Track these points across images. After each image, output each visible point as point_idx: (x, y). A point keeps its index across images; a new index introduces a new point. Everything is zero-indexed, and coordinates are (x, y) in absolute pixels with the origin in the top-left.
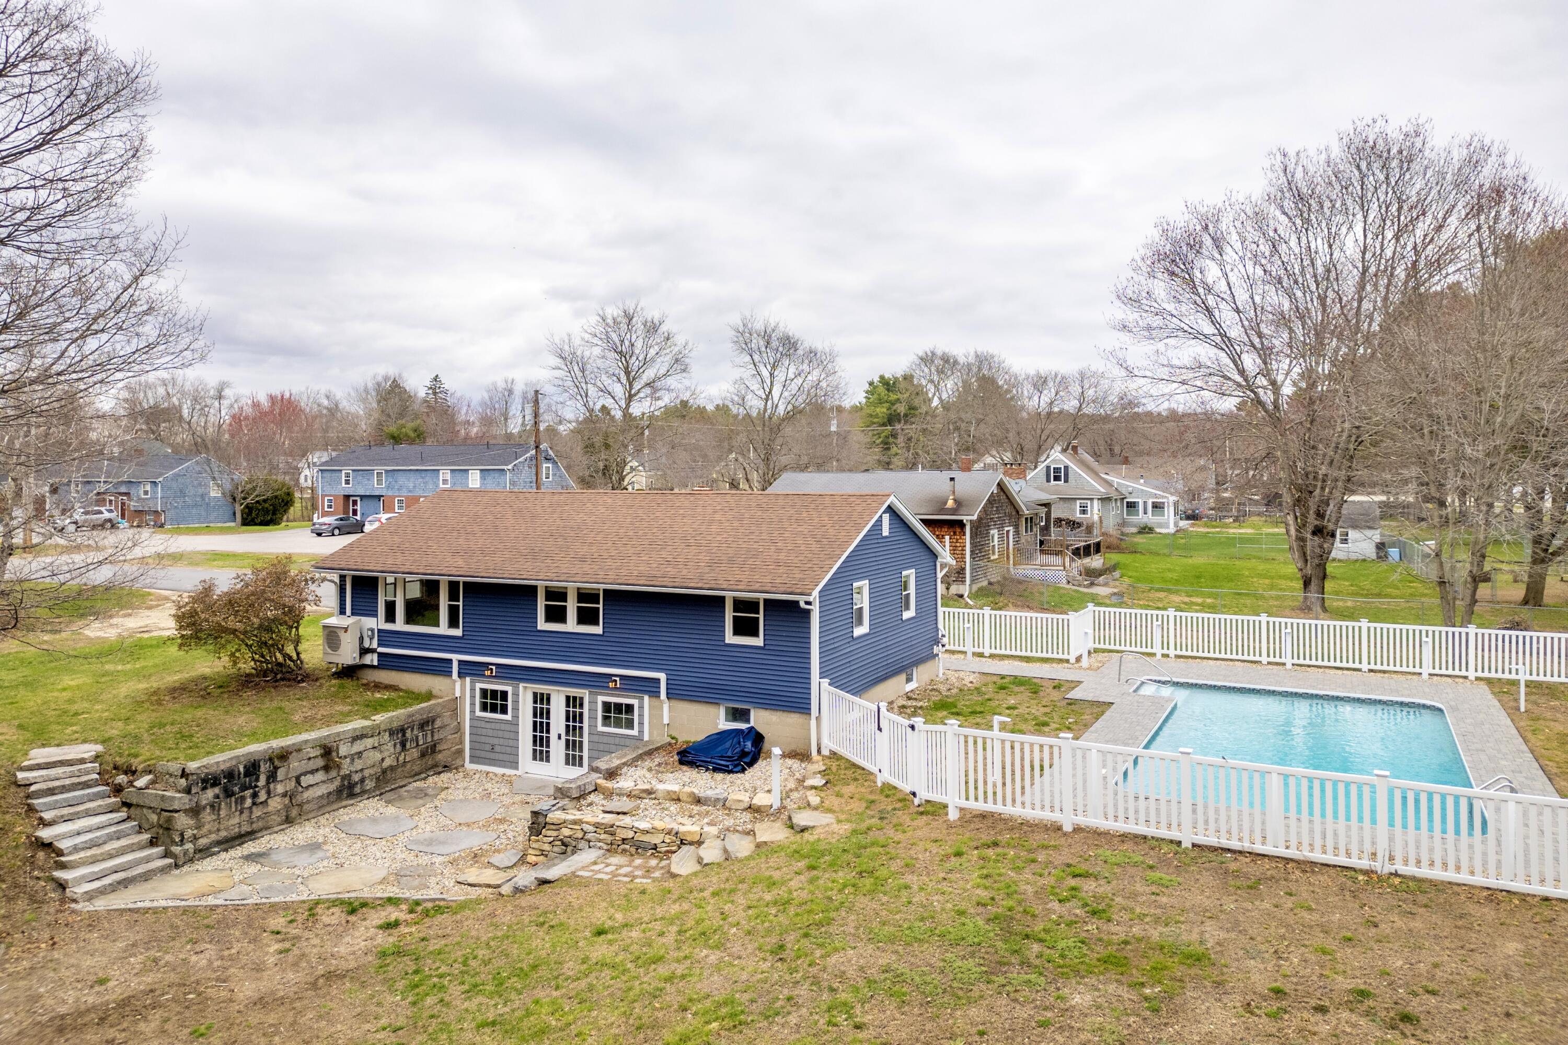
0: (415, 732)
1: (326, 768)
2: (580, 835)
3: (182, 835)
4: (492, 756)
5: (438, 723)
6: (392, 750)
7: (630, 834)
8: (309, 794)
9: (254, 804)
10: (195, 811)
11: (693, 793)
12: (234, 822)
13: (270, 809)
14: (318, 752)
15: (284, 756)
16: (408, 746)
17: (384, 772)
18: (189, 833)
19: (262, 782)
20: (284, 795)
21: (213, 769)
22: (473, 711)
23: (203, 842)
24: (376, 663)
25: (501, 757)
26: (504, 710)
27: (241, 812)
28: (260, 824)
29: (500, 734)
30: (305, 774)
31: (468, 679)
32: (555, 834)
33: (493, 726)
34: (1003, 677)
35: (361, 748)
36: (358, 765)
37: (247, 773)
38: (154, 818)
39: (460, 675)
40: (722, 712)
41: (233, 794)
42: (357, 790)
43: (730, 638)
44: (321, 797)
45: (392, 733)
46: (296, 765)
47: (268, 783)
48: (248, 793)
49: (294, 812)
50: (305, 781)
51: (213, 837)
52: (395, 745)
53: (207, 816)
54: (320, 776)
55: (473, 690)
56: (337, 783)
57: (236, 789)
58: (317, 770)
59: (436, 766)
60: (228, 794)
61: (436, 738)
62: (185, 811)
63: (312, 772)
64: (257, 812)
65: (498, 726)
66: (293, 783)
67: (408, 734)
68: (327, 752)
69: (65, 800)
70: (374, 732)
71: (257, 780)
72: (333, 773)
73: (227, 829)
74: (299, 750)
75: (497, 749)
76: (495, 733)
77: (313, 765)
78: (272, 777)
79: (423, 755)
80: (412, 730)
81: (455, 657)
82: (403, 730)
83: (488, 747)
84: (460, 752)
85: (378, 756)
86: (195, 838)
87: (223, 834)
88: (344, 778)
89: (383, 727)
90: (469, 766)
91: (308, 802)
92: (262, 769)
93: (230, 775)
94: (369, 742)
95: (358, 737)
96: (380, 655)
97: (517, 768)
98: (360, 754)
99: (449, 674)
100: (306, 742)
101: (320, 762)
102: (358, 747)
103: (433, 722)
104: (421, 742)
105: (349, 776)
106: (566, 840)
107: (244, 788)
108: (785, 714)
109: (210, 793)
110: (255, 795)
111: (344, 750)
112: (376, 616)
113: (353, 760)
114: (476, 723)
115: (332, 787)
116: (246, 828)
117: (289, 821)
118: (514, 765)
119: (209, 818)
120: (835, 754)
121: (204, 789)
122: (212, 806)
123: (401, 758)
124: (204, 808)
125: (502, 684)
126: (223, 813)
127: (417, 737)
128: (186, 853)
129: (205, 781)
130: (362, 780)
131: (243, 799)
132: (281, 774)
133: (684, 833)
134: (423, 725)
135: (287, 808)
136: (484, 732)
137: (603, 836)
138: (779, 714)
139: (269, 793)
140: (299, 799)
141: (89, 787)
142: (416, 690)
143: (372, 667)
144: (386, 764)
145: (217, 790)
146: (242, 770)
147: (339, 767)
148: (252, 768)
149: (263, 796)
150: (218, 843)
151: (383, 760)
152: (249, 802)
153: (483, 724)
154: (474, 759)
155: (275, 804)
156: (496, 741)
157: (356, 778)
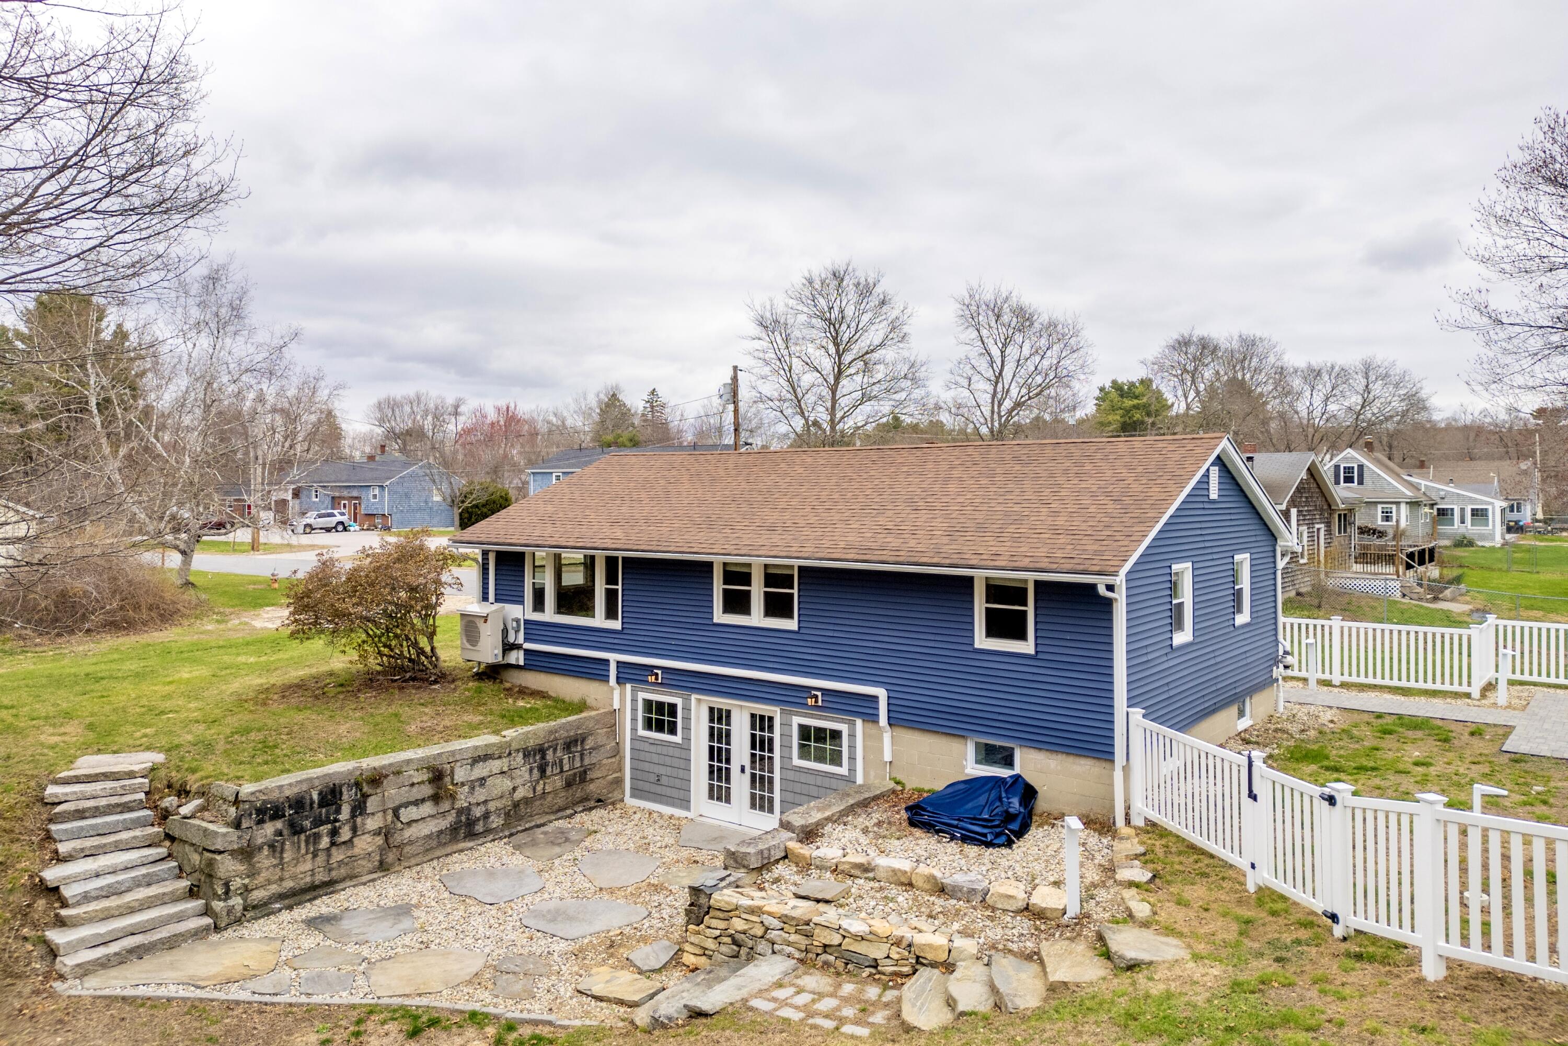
0: (559, 754)
1: (436, 798)
2: (759, 931)
3: (227, 885)
4: (658, 789)
5: (589, 743)
6: (527, 776)
7: (836, 939)
8: (408, 833)
9: (333, 844)
10: (246, 853)
11: (934, 878)
12: (304, 869)
13: (356, 851)
14: (425, 776)
15: (376, 779)
16: (549, 771)
17: (516, 805)
18: (236, 883)
19: (345, 814)
20: (377, 833)
21: (275, 795)
22: (634, 729)
23: (258, 895)
24: (522, 663)
25: (668, 792)
26: (673, 731)
27: (315, 856)
28: (343, 871)
29: (668, 761)
30: (406, 805)
31: (628, 687)
32: (722, 925)
33: (659, 749)
34: (1379, 716)
35: (485, 773)
36: (480, 795)
37: (323, 803)
38: (196, 858)
39: (619, 680)
40: (970, 749)
41: (302, 830)
42: (479, 828)
43: (981, 641)
44: (429, 837)
45: (527, 754)
46: (393, 793)
47: (353, 816)
48: (325, 829)
49: (391, 857)
50: (407, 814)
51: (274, 889)
52: (531, 770)
53: (264, 860)
54: (427, 809)
55: (634, 700)
56: (451, 818)
57: (307, 824)
58: (423, 800)
59: (586, 799)
60: (296, 829)
61: (586, 762)
62: (233, 853)
63: (417, 803)
64: (338, 855)
65: (665, 750)
66: (390, 817)
67: (550, 756)
68: (437, 776)
69: (92, 827)
70: (505, 751)
71: (338, 811)
72: (446, 805)
73: (294, 877)
74: (398, 773)
75: (664, 780)
76: (662, 760)
77: (417, 793)
78: (359, 808)
79: (569, 784)
80: (555, 750)
81: (613, 657)
82: (542, 751)
83: (653, 778)
84: (619, 782)
85: (508, 784)
86: (247, 890)
87: (289, 884)
88: (460, 812)
89: (515, 746)
90: (630, 801)
91: (411, 843)
92: (345, 797)
93: (298, 803)
94: (495, 765)
95: (478, 759)
96: (527, 652)
97: (688, 809)
98: (482, 781)
99: (605, 678)
100: (408, 762)
101: (428, 790)
102: (481, 770)
103: (583, 741)
104: (566, 768)
105: (468, 809)
106: (738, 936)
107: (318, 822)
108: (1071, 759)
109: (269, 829)
110: (334, 833)
111: (461, 774)
112: (522, 602)
113: (473, 788)
114: (638, 745)
115: (444, 823)
116: (321, 877)
117: (383, 867)
118: (685, 803)
119: (267, 863)
120: (1154, 825)
121: (260, 822)
122: (272, 846)
123: (539, 788)
124: (260, 848)
125: (671, 694)
126: (287, 856)
127: (561, 761)
128: (230, 911)
129: (261, 811)
130: (486, 816)
131: (317, 837)
132: (372, 804)
133: (922, 947)
134: (569, 745)
135: (382, 851)
136: (648, 757)
137: (793, 938)
138: (1060, 757)
139: (354, 829)
140: (397, 839)
141: (131, 810)
142: (567, 699)
143: (517, 667)
144: (519, 794)
145: (279, 824)
146: (315, 797)
147: (453, 797)
148: (331, 796)
149: (345, 834)
150: (281, 897)
151: (514, 789)
152: (325, 842)
153: (646, 747)
154: (637, 792)
155: (365, 844)
156: (662, 770)
157: (478, 812)
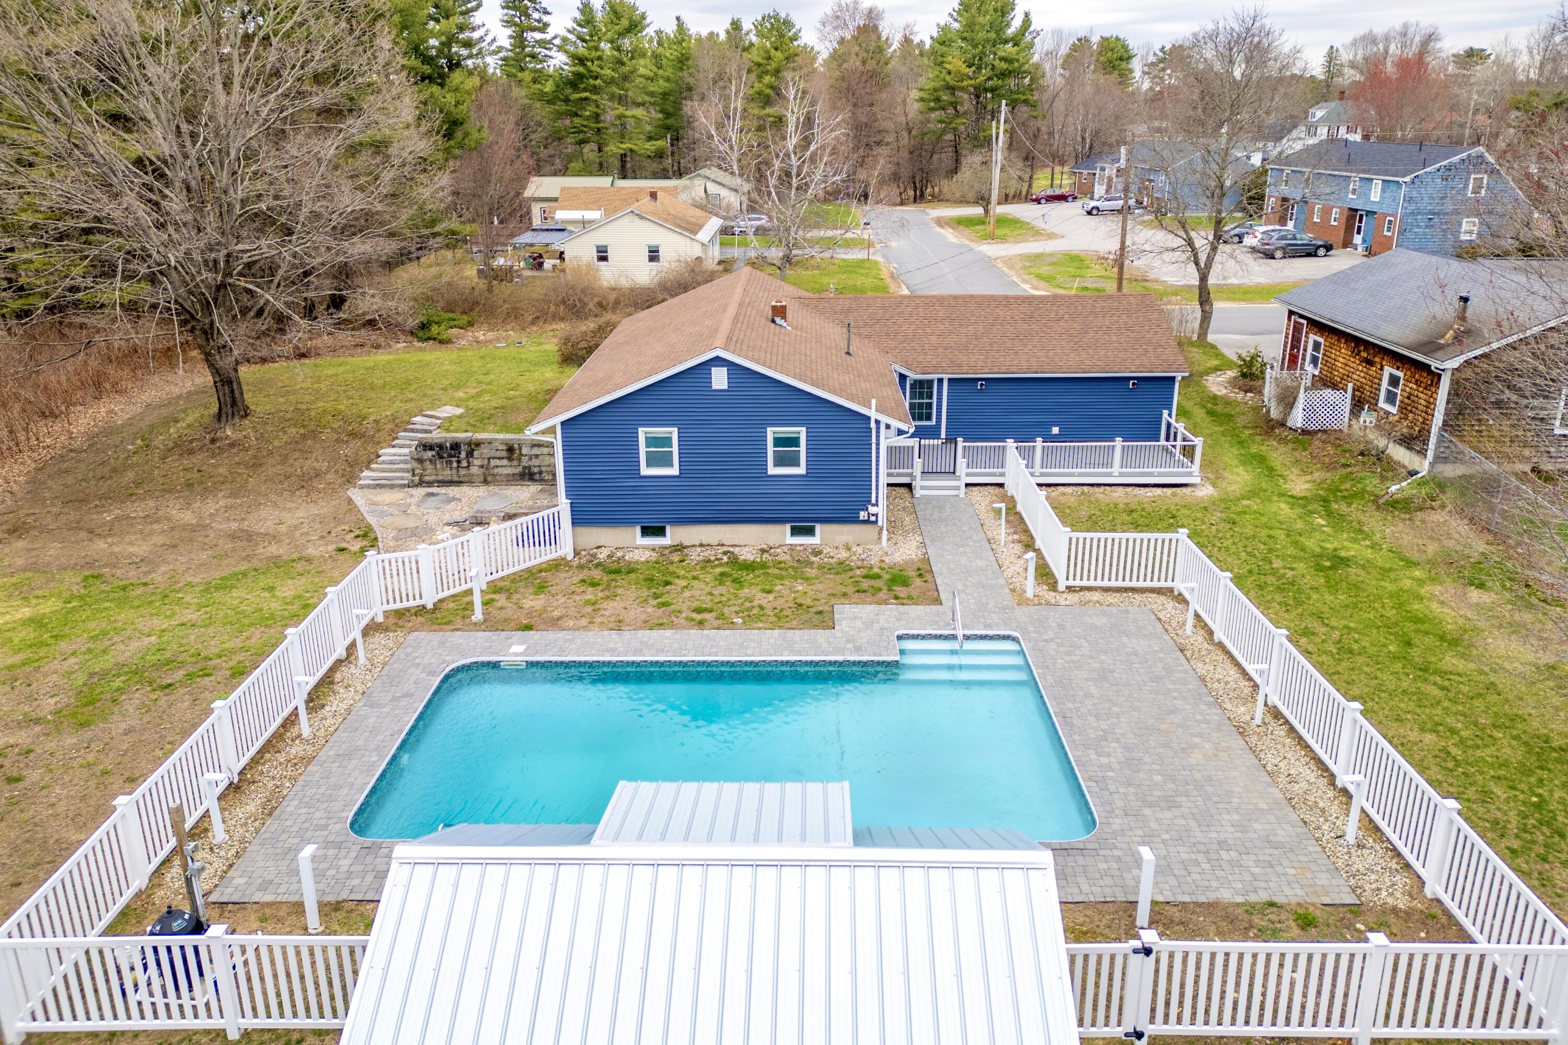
1: (510, 459)
3: (414, 471)
8: (496, 471)
9: (459, 466)
10: (421, 461)
12: (447, 474)
13: (471, 472)
14: (505, 448)
15: (478, 444)
18: (417, 472)
19: (463, 455)
20: (481, 466)
21: (431, 441)
23: (427, 478)
27: (451, 469)
28: (466, 479)
30: (494, 458)
36: (535, 462)
37: (452, 448)
41: (444, 458)
44: (508, 475)
46: (485, 451)
47: (468, 457)
48: (454, 459)
49: (489, 479)
51: (434, 478)
53: (429, 465)
54: (505, 462)
56: (520, 469)
57: (446, 455)
58: (503, 458)
60: (441, 457)
62: (415, 459)
63: (499, 458)
64: (462, 472)
66: (486, 462)
68: (512, 449)
71: (460, 453)
72: (515, 463)
73: (442, 475)
74: (490, 443)
77: (498, 454)
78: (470, 454)
86: (422, 475)
87: (441, 478)
88: (524, 468)
91: (498, 475)
92: (463, 448)
93: (441, 446)
98: (537, 456)
100: (496, 439)
101: (504, 454)
102: (536, 451)
105: (529, 467)
107: (450, 456)
109: (430, 454)
110: (459, 462)
111: (525, 451)
113: (531, 459)
115: (516, 471)
116: (455, 478)
117: (485, 482)
119: (430, 467)
121: (425, 450)
122: (431, 461)
124: (426, 461)
126: (439, 466)
128: (413, 481)
129: (426, 446)
130: (541, 473)
131: (451, 462)
132: (476, 454)
135: (484, 475)
139: (469, 463)
140: (491, 472)
145: (434, 453)
146: (448, 445)
147: (520, 460)
148: (456, 446)
149: (464, 464)
150: (438, 482)
152: (455, 465)
155: (474, 470)
157: (536, 470)
